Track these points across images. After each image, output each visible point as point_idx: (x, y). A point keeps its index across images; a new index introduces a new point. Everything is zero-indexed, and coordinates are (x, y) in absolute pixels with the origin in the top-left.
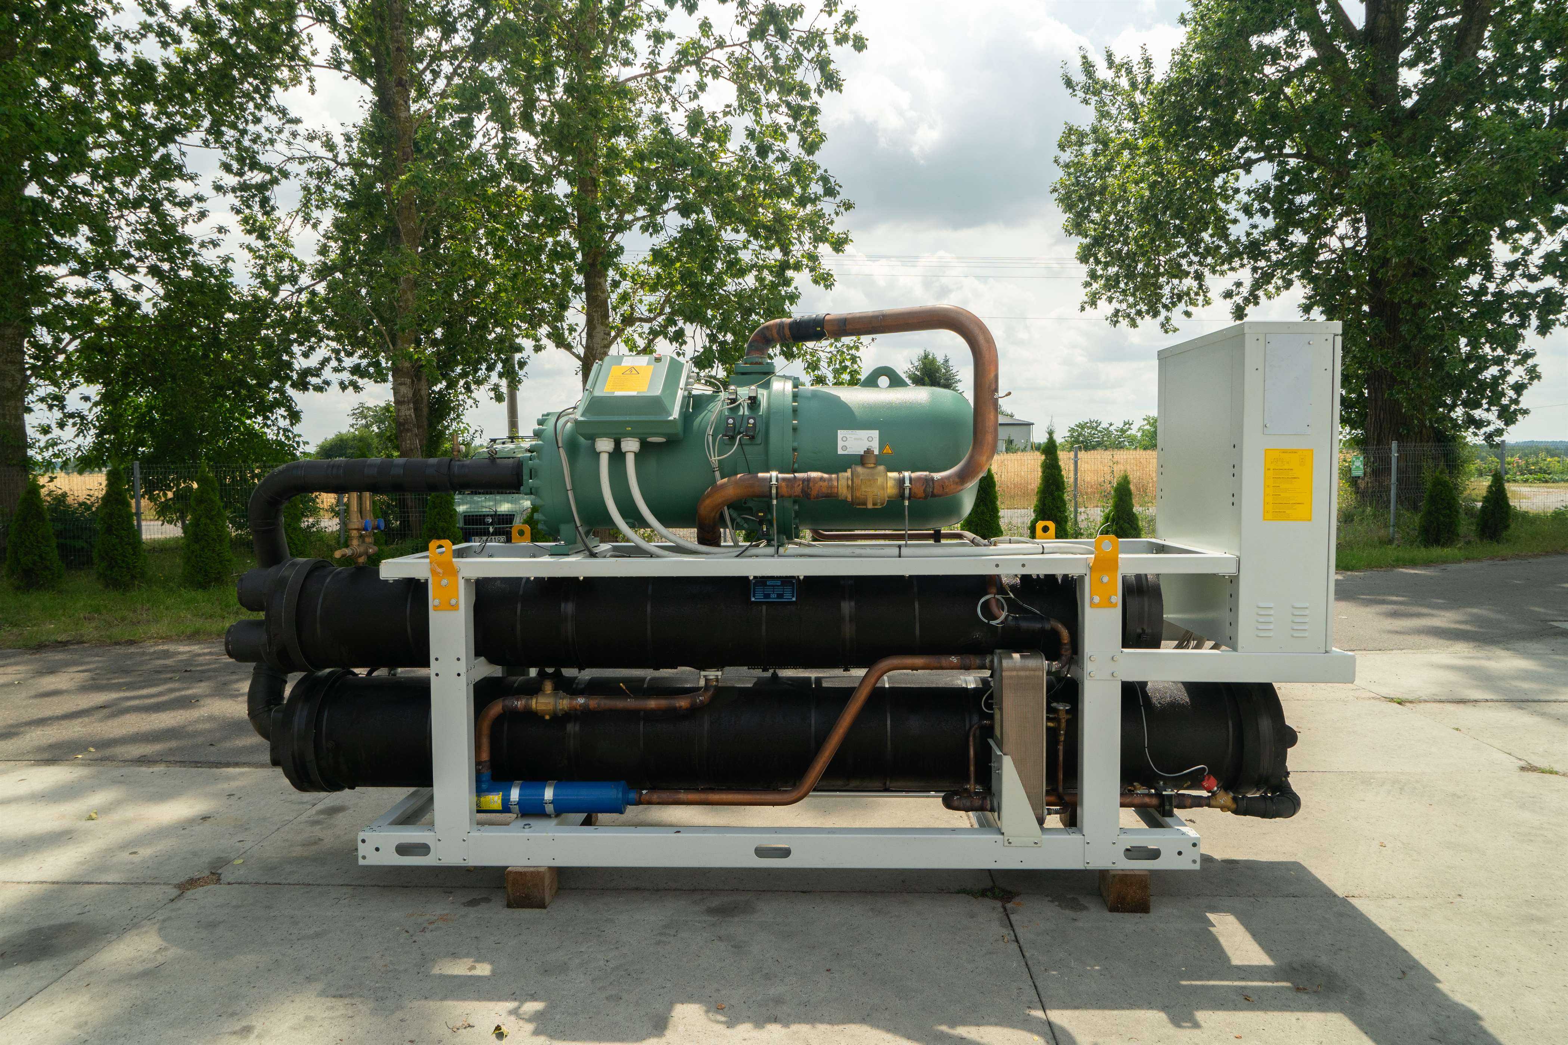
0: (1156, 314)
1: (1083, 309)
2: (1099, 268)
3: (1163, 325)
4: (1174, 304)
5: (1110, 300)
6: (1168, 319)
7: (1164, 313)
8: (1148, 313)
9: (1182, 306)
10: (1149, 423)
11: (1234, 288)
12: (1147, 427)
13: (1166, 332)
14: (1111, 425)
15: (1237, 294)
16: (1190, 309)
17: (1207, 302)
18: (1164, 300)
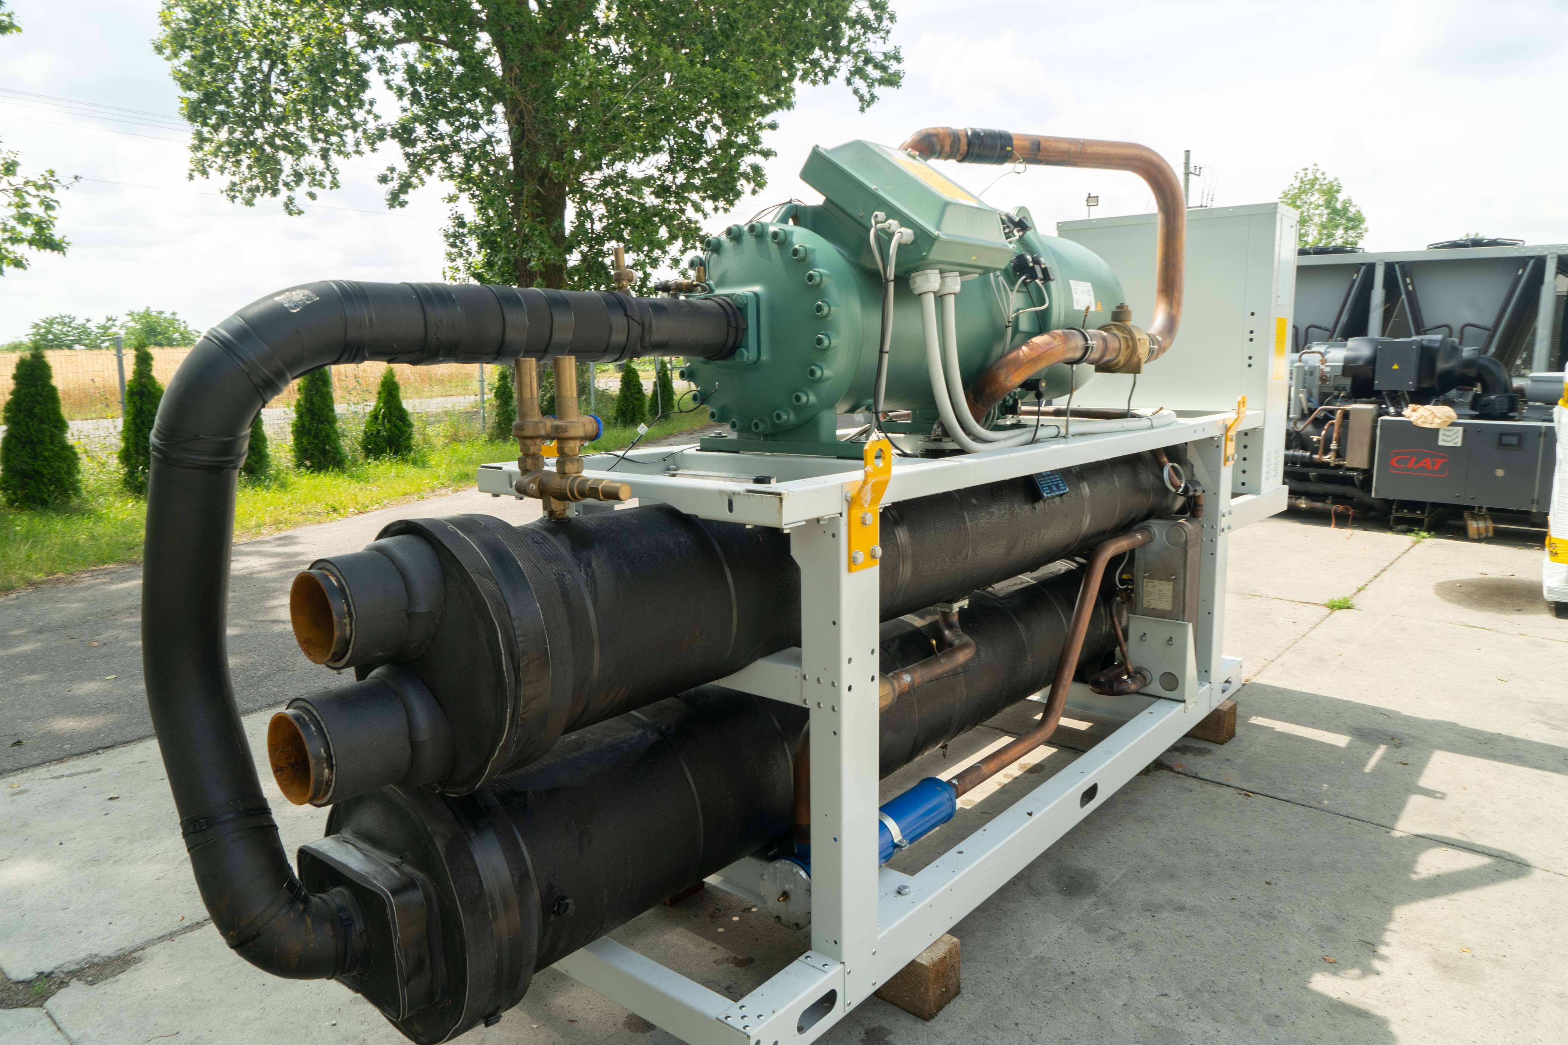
0: (275, 192)
1: (191, 177)
2: (205, 130)
3: (287, 206)
4: (297, 183)
5: (222, 169)
6: (291, 200)
7: (284, 193)
8: (266, 189)
9: (305, 186)
10: (133, 320)
11: (388, 173)
12: (132, 324)
13: (290, 214)
14: (88, 321)
15: (392, 180)
16: (316, 190)
17: (335, 184)
18: (283, 176)
